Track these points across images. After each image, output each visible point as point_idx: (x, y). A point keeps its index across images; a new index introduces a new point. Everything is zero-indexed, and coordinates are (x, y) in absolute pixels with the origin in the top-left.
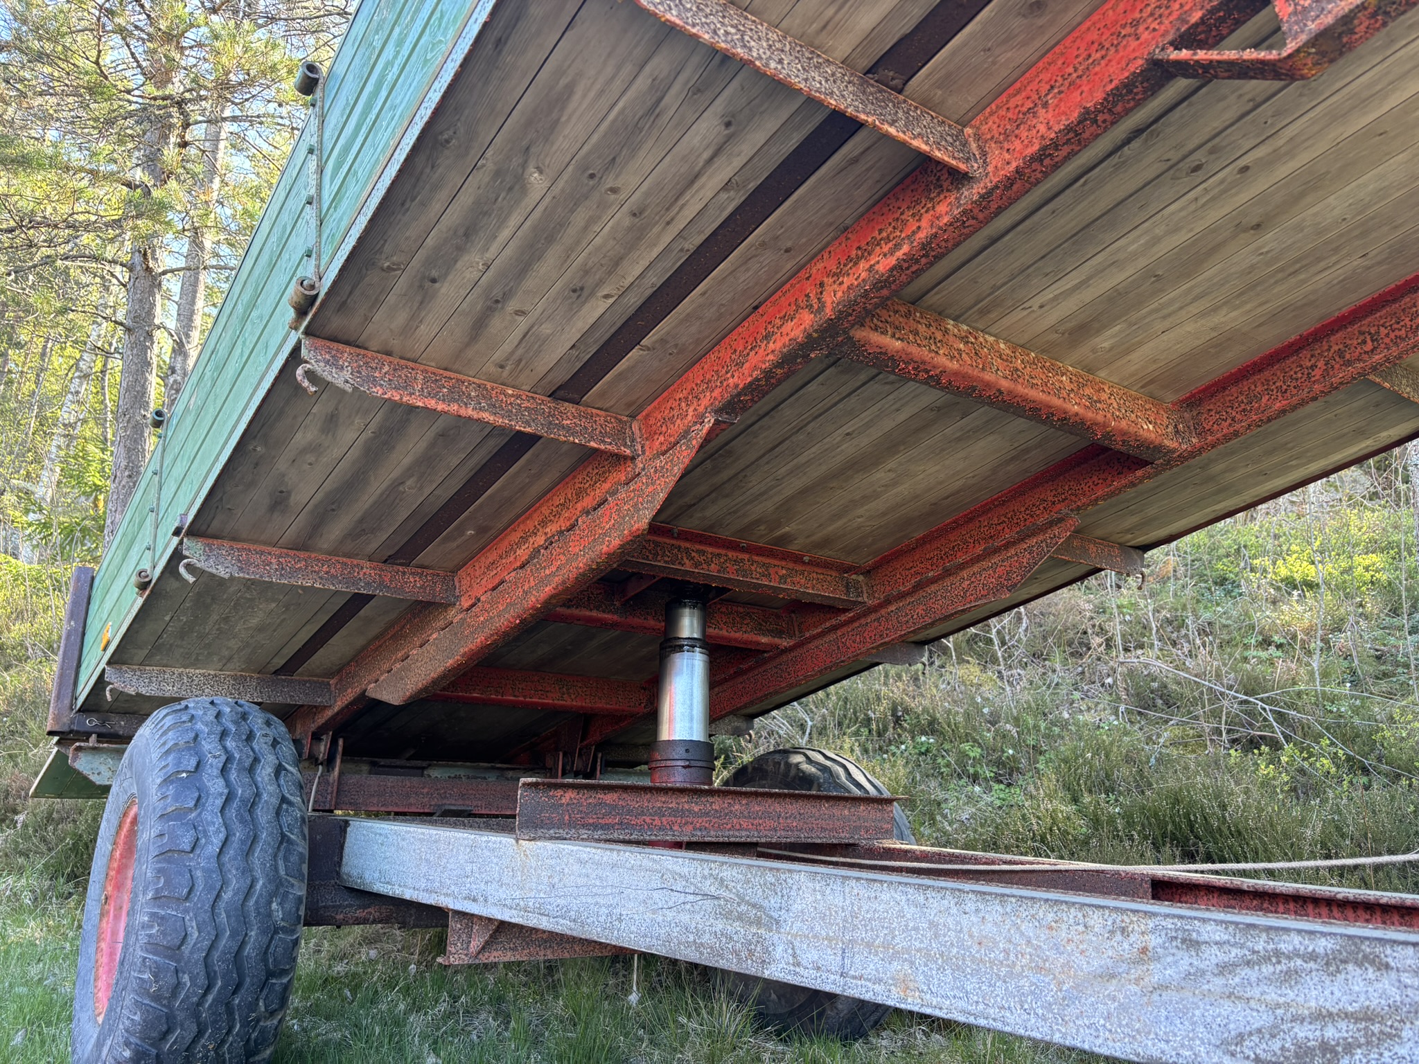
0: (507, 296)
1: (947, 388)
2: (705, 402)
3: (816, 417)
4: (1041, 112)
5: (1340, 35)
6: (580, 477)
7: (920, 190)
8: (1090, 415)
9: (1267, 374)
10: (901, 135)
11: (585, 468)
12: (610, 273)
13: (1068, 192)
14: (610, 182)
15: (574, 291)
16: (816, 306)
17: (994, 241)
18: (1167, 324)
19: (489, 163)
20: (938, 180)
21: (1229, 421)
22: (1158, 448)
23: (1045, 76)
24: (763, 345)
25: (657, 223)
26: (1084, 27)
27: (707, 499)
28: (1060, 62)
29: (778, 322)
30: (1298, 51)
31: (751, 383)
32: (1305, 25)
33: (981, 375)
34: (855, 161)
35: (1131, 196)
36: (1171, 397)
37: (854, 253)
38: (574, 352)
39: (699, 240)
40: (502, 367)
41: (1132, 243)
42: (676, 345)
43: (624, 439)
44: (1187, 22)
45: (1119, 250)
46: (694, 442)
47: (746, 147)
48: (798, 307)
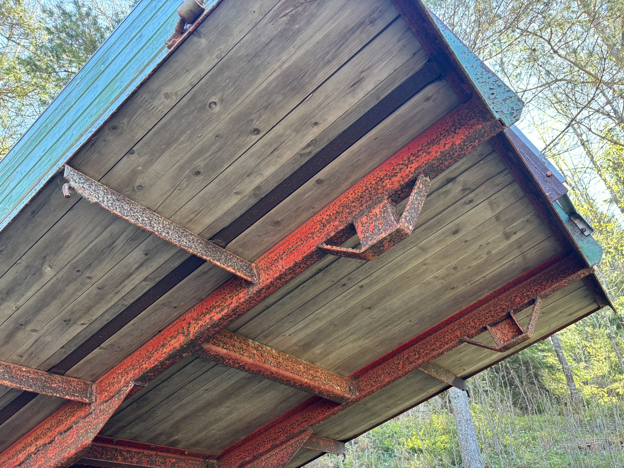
0: (27, 322)
1: (248, 371)
2: (131, 375)
3: (191, 382)
4: (280, 261)
5: (380, 247)
6: (61, 413)
7: (233, 287)
8: (312, 383)
9: (382, 366)
10: (222, 265)
11: (65, 408)
12: (85, 314)
13: (296, 290)
14: (87, 274)
15: (65, 321)
16: (186, 333)
17: (268, 307)
18: (341, 344)
19: (24, 262)
20: (241, 283)
21: (370, 385)
22: (343, 398)
23: (282, 248)
24: (161, 349)
25: (111, 292)
26: (295, 232)
27: (134, 423)
28: (287, 244)
29: (169, 339)
30: (366, 251)
31: (153, 367)
32: (368, 242)
33: (263, 365)
34: (205, 273)
35: (321, 293)
36: (347, 374)
37: (204, 311)
38: (63, 350)
39: (132, 301)
40: (21, 356)
41: (324, 311)
42: (119, 347)
43: (86, 394)
44: (330, 236)
45: (319, 313)
46: (122, 396)
47: (155, 264)
48: (178, 332)
